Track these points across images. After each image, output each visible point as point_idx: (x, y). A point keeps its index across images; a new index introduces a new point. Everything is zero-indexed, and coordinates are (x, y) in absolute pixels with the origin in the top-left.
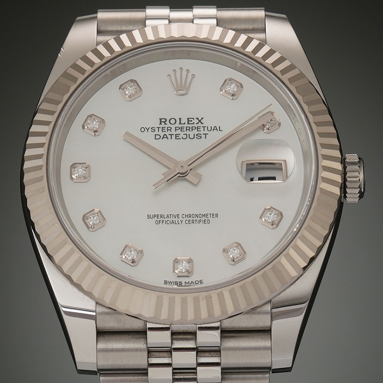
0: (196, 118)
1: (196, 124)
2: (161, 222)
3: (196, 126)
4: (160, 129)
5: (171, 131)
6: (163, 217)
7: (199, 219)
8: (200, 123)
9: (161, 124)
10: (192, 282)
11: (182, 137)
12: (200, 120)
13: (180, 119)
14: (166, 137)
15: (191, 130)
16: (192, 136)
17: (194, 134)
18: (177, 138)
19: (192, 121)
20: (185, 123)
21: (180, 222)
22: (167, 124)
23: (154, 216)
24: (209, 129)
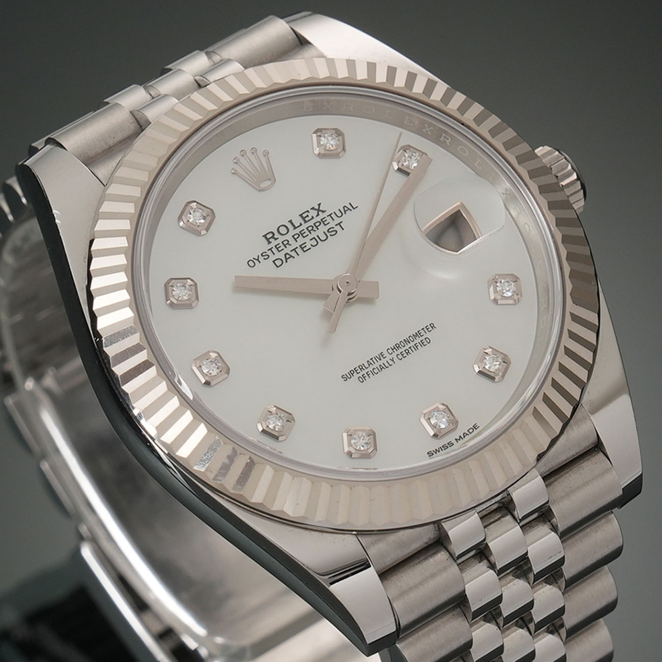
0: (311, 209)
1: (317, 216)
2: (366, 375)
3: (319, 219)
4: (274, 250)
5: (290, 245)
6: (364, 368)
7: (412, 344)
8: (320, 213)
9: (269, 243)
10: (465, 435)
11: (312, 245)
12: (317, 208)
13: (290, 221)
14: (289, 256)
15: (315, 229)
16: (323, 237)
17: (324, 232)
18: (305, 249)
19: (308, 216)
20: (301, 224)
21: (391, 362)
22: (278, 238)
23: (352, 373)
24: (339, 214)
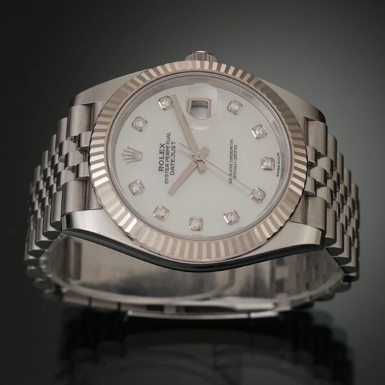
0: (160, 148)
2: (234, 175)
3: (165, 149)
4: (167, 171)
5: (169, 164)
6: (231, 174)
7: (233, 152)
8: (164, 146)
9: (163, 171)
10: (279, 159)
11: (174, 158)
12: (161, 146)
13: (160, 158)
14: (172, 168)
15: (168, 152)
16: (173, 152)
17: (172, 150)
18: (174, 161)
19: (162, 151)
20: (163, 155)
21: (235, 164)
22: (163, 167)
23: (230, 179)
24: (169, 140)
